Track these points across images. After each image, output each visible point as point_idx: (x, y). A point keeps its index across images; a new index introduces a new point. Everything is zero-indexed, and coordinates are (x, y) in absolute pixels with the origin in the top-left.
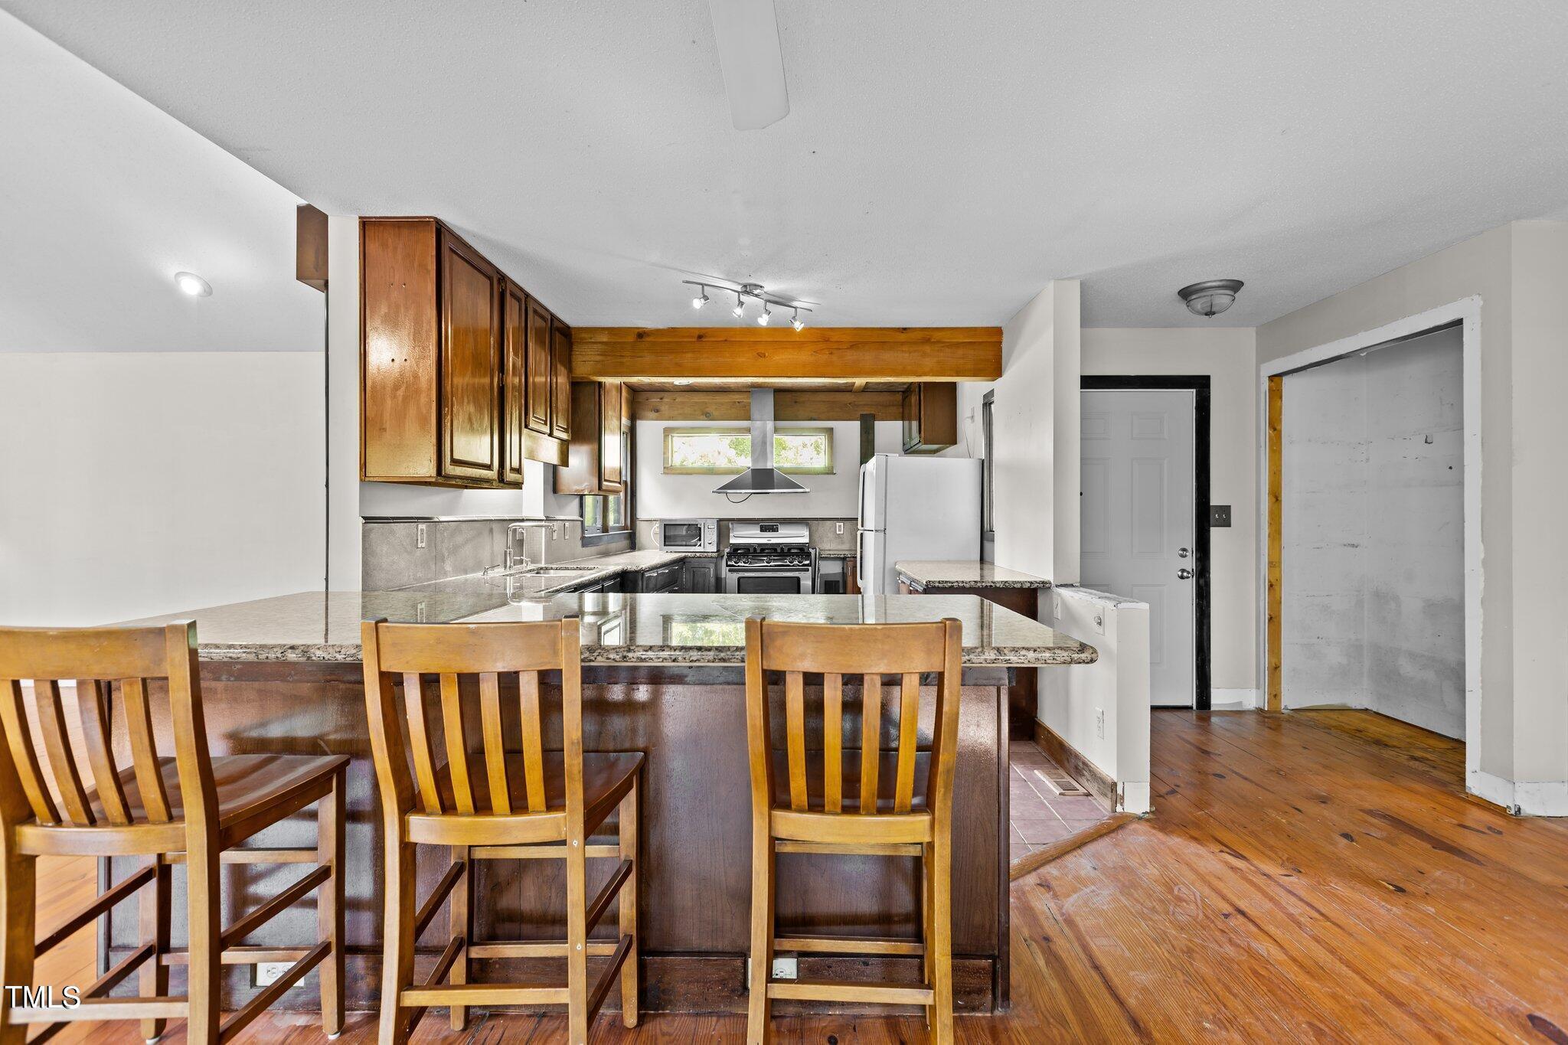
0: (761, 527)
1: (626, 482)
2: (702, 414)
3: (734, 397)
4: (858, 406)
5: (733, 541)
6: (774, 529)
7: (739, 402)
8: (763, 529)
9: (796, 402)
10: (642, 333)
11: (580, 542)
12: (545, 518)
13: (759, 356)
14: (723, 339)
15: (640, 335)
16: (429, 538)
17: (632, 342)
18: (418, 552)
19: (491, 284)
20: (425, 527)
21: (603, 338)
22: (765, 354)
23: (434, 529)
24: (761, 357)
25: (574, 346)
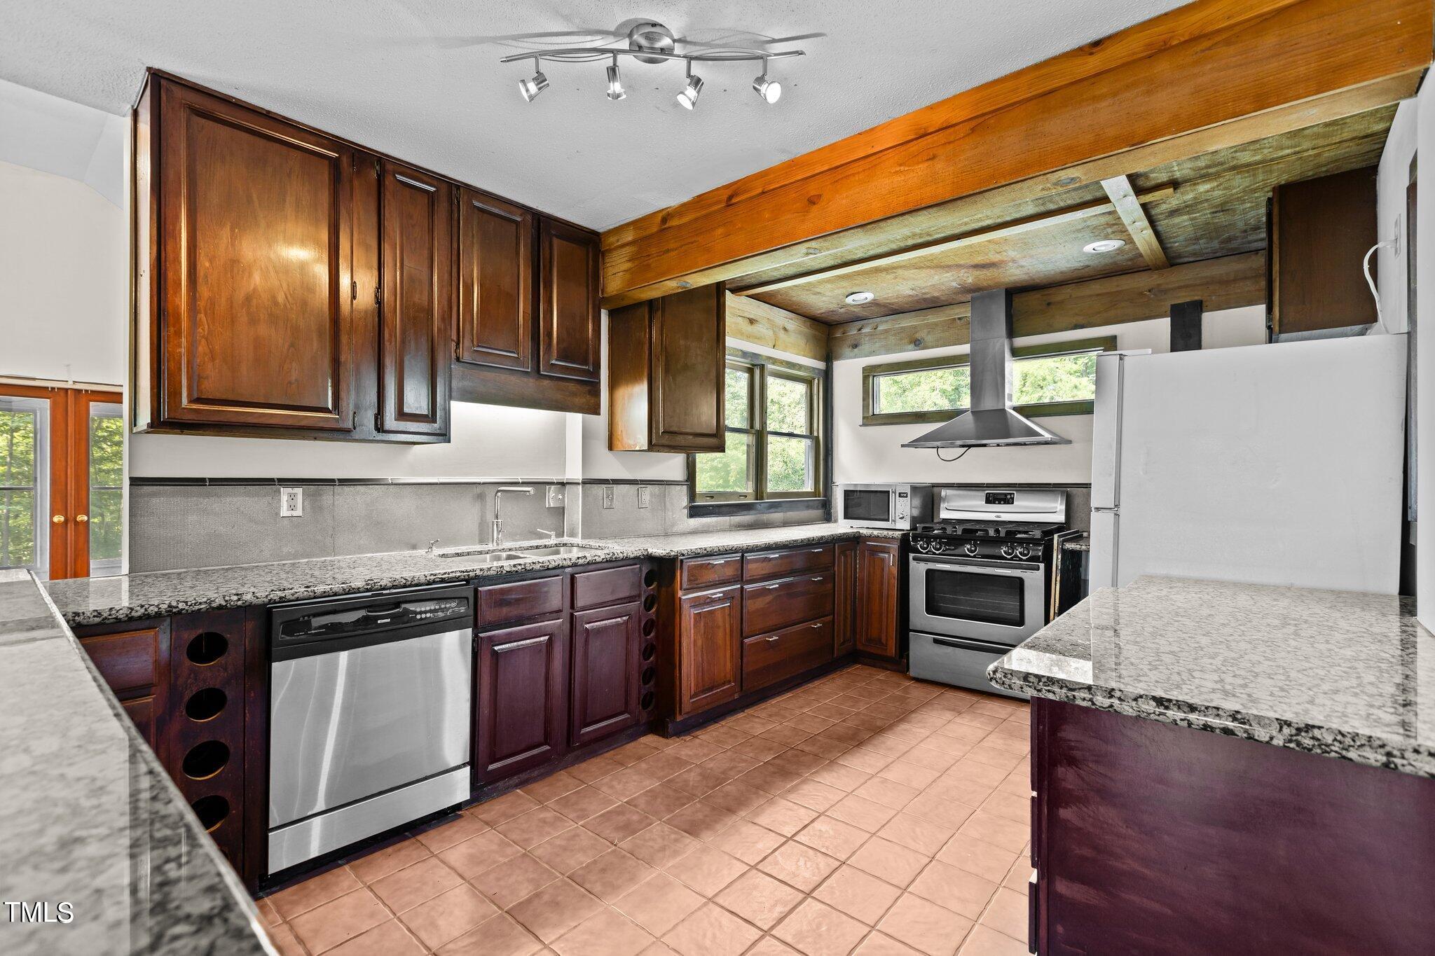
0: (988, 497)
1: (817, 437)
2: (911, 343)
3: (952, 312)
4: (1165, 291)
5: (944, 515)
6: (1007, 500)
7: (960, 319)
8: (990, 500)
9: (1049, 304)
10: (666, 216)
11: (686, 511)
12: (586, 482)
13: (812, 201)
14: (760, 190)
15: (664, 220)
16: (315, 507)
17: (657, 232)
18: (286, 522)
19: (335, 165)
20: (299, 491)
21: (629, 236)
22: (819, 196)
23: (327, 494)
24: (814, 203)
25: (603, 256)
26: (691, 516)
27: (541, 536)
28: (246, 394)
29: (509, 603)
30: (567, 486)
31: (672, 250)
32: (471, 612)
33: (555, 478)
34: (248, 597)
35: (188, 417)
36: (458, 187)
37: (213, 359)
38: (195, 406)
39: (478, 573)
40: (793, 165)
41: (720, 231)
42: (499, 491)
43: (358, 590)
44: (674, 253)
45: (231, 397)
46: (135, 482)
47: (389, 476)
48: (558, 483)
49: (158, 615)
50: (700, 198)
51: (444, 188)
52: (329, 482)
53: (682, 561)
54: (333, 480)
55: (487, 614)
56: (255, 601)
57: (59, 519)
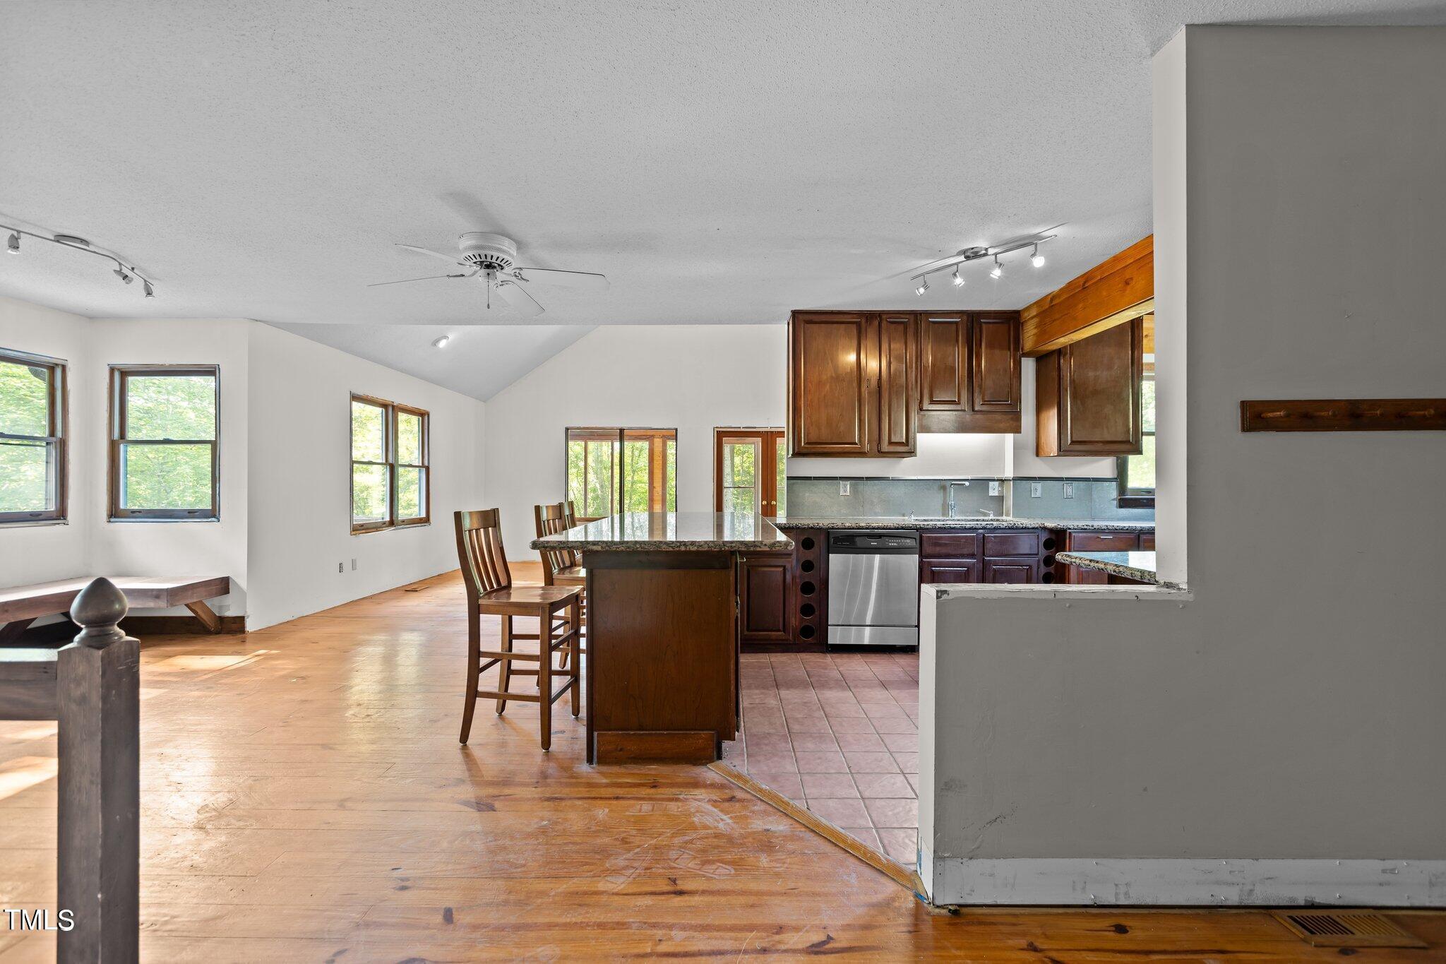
10: (1053, 297)
11: (1115, 502)
12: (1015, 479)
13: (1127, 283)
14: (1099, 277)
15: (1052, 300)
16: (855, 490)
17: (1049, 307)
18: (842, 498)
19: (858, 325)
20: (848, 483)
21: (1034, 312)
22: (1132, 279)
23: (861, 486)
24: (1128, 284)
25: (1022, 326)
26: (1121, 507)
27: (985, 515)
28: (824, 439)
29: (940, 545)
30: (1005, 482)
31: (1057, 319)
32: (918, 546)
33: (996, 477)
34: (821, 525)
35: (805, 451)
36: (921, 314)
37: (812, 425)
38: (807, 446)
39: (922, 526)
40: (1116, 259)
41: (1081, 305)
42: (952, 484)
43: (862, 528)
44: (1058, 322)
45: (819, 441)
46: (789, 478)
47: (891, 476)
48: (998, 480)
49: (793, 528)
50: (1070, 284)
51: (912, 318)
52: (861, 479)
53: (1070, 533)
54: (863, 478)
55: (928, 549)
56: (823, 527)
57: (765, 503)
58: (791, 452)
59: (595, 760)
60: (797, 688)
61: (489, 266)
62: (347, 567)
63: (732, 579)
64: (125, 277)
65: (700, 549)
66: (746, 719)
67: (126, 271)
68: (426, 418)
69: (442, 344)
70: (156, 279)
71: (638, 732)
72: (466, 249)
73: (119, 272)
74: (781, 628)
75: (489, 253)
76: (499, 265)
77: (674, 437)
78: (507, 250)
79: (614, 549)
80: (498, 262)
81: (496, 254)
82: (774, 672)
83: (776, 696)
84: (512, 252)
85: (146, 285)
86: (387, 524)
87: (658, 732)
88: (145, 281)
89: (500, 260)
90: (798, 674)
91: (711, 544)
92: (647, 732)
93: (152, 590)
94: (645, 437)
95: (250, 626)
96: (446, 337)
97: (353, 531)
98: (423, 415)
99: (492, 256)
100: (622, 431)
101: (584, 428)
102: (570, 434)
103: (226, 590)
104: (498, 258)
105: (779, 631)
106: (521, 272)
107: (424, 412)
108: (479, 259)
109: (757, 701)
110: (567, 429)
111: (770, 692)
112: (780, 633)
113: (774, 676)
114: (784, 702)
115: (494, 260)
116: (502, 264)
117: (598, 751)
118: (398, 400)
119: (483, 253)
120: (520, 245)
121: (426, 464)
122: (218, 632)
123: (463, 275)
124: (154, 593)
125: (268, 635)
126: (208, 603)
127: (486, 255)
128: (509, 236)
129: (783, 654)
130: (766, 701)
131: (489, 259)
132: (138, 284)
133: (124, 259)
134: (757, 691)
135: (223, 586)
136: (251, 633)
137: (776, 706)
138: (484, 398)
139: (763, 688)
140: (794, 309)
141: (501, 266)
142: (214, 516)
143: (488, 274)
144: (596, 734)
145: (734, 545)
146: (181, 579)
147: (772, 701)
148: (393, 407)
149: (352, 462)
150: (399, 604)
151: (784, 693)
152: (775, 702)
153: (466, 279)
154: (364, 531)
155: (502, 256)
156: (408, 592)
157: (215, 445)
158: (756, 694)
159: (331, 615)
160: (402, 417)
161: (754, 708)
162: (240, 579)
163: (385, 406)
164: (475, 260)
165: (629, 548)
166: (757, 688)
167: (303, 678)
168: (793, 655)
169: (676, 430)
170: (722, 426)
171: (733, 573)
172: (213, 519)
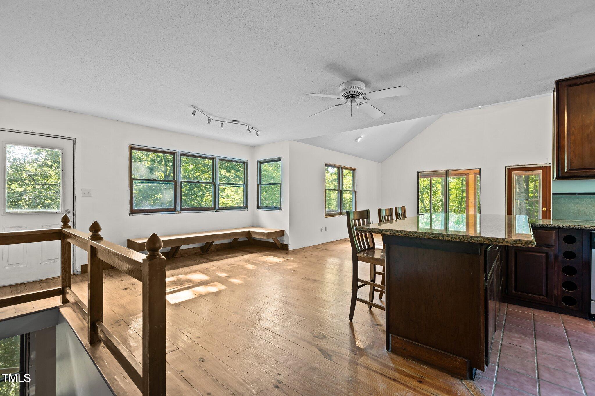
28: (586, 165)
34: (583, 227)
35: (568, 175)
38: (569, 171)
45: (582, 167)
46: (554, 194)
56: (585, 228)
57: (544, 209)
58: (555, 177)
59: (390, 349)
60: (554, 341)
61: (352, 97)
62: (324, 229)
63: (482, 262)
64: (249, 131)
65: (453, 240)
66: (502, 354)
67: (250, 129)
68: (355, 171)
69: (359, 140)
70: (260, 130)
71: (415, 343)
72: (342, 91)
73: (248, 130)
74: (544, 293)
75: (351, 90)
76: (356, 95)
77: (479, 173)
78: (360, 87)
79: (397, 235)
80: (355, 93)
81: (353, 90)
82: (534, 324)
83: (532, 343)
84: (362, 87)
85: (257, 132)
86: (339, 214)
87: (428, 347)
88: (257, 131)
89: (356, 92)
90: (558, 331)
91: (461, 237)
92: (421, 345)
93: (263, 233)
94: (463, 174)
95: (290, 248)
96: (360, 137)
97: (326, 216)
98: (354, 170)
99: (352, 91)
100: (447, 172)
101: (427, 172)
102: (420, 175)
103: (283, 235)
104: (355, 91)
105: (543, 296)
106: (366, 96)
107: (354, 169)
108: (347, 95)
109: (515, 343)
110: (418, 173)
111: (528, 339)
112: (543, 297)
113: (535, 327)
114: (539, 350)
115: (353, 93)
116: (357, 94)
117: (392, 345)
118: (343, 165)
119: (348, 91)
120: (367, 83)
121: (355, 190)
122: (282, 249)
123: (342, 104)
124: (263, 234)
125: (295, 252)
126: (278, 239)
127: (349, 92)
128: (359, 80)
129: (546, 312)
130: (522, 345)
131: (351, 93)
132: (254, 132)
133: (249, 125)
134: (517, 335)
135: (282, 233)
136: (290, 251)
137: (531, 352)
138: (381, 161)
139: (522, 334)
140: (557, 79)
141: (358, 96)
142: (281, 209)
143: (351, 100)
144: (390, 335)
145: (479, 239)
146: (270, 230)
147: (528, 347)
148: (341, 167)
149: (326, 190)
150: (341, 246)
151: (540, 343)
152: (530, 348)
153: (344, 105)
154: (330, 216)
155: (356, 90)
156: (346, 241)
157: (281, 184)
158: (515, 337)
159: (316, 247)
160: (345, 171)
161: (511, 347)
162: (287, 232)
163: (338, 167)
164: (346, 95)
165: (405, 235)
166: (517, 332)
167: (295, 271)
168: (555, 315)
169: (480, 169)
170: (512, 165)
171: (482, 258)
172: (280, 210)
